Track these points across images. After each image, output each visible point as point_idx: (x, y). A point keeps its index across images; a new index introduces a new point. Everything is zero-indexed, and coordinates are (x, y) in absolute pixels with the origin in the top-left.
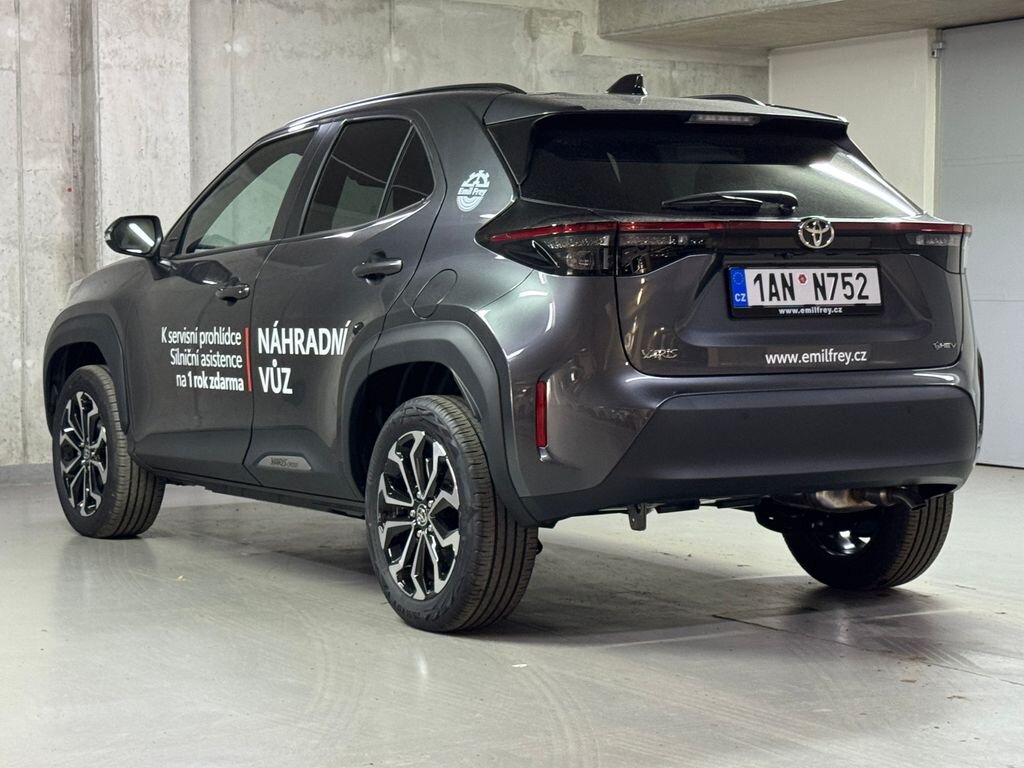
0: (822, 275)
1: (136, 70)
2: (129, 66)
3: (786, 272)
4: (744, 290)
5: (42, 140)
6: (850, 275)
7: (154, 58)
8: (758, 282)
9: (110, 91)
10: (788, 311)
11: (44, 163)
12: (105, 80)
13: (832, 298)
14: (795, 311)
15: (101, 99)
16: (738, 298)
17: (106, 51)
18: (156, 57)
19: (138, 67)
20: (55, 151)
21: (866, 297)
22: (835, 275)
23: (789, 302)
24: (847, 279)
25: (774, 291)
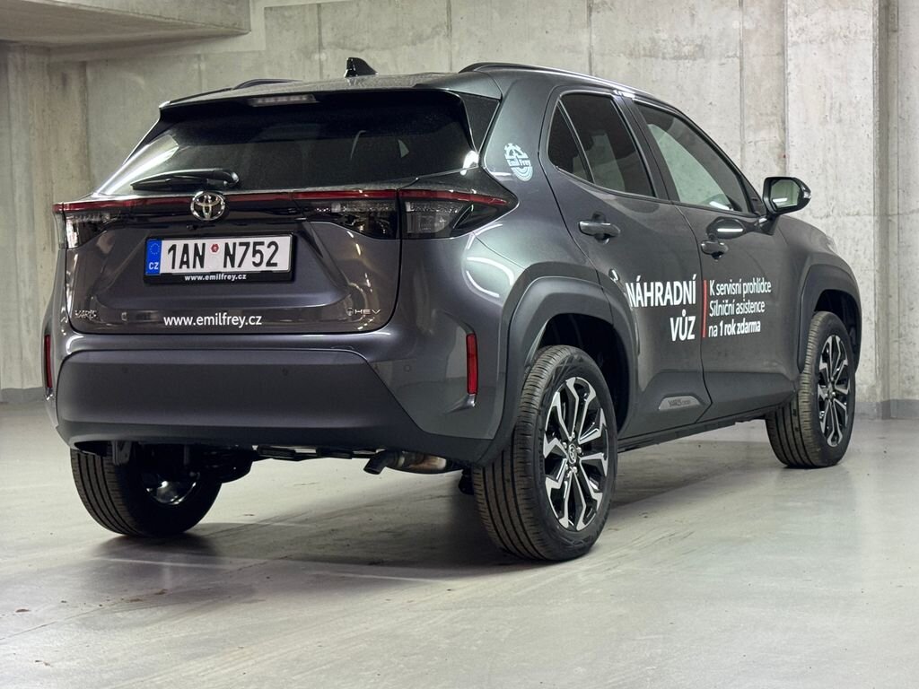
0: (235, 244)
1: (822, 43)
2: (814, 40)
3: (200, 242)
4: (158, 259)
5: (761, 114)
6: (262, 243)
7: (838, 30)
8: (172, 252)
9: (797, 66)
10: (194, 278)
11: (763, 134)
12: (792, 57)
13: (240, 266)
14: (200, 278)
15: (789, 74)
16: (152, 266)
17: (793, 29)
18: (841, 28)
19: (824, 41)
20: (772, 123)
21: (275, 265)
22: (247, 245)
23: (198, 269)
24: (258, 248)
25: (185, 260)
